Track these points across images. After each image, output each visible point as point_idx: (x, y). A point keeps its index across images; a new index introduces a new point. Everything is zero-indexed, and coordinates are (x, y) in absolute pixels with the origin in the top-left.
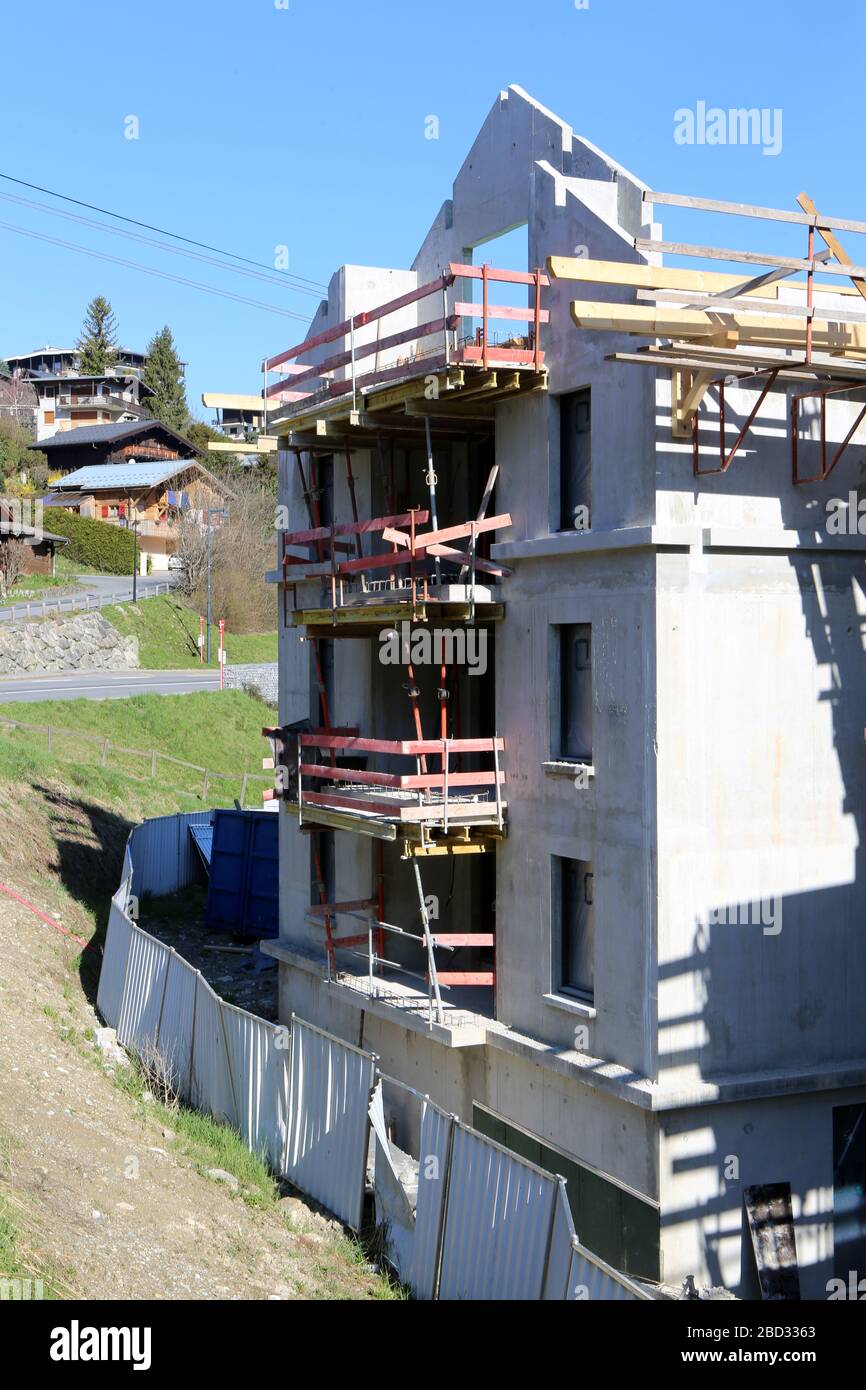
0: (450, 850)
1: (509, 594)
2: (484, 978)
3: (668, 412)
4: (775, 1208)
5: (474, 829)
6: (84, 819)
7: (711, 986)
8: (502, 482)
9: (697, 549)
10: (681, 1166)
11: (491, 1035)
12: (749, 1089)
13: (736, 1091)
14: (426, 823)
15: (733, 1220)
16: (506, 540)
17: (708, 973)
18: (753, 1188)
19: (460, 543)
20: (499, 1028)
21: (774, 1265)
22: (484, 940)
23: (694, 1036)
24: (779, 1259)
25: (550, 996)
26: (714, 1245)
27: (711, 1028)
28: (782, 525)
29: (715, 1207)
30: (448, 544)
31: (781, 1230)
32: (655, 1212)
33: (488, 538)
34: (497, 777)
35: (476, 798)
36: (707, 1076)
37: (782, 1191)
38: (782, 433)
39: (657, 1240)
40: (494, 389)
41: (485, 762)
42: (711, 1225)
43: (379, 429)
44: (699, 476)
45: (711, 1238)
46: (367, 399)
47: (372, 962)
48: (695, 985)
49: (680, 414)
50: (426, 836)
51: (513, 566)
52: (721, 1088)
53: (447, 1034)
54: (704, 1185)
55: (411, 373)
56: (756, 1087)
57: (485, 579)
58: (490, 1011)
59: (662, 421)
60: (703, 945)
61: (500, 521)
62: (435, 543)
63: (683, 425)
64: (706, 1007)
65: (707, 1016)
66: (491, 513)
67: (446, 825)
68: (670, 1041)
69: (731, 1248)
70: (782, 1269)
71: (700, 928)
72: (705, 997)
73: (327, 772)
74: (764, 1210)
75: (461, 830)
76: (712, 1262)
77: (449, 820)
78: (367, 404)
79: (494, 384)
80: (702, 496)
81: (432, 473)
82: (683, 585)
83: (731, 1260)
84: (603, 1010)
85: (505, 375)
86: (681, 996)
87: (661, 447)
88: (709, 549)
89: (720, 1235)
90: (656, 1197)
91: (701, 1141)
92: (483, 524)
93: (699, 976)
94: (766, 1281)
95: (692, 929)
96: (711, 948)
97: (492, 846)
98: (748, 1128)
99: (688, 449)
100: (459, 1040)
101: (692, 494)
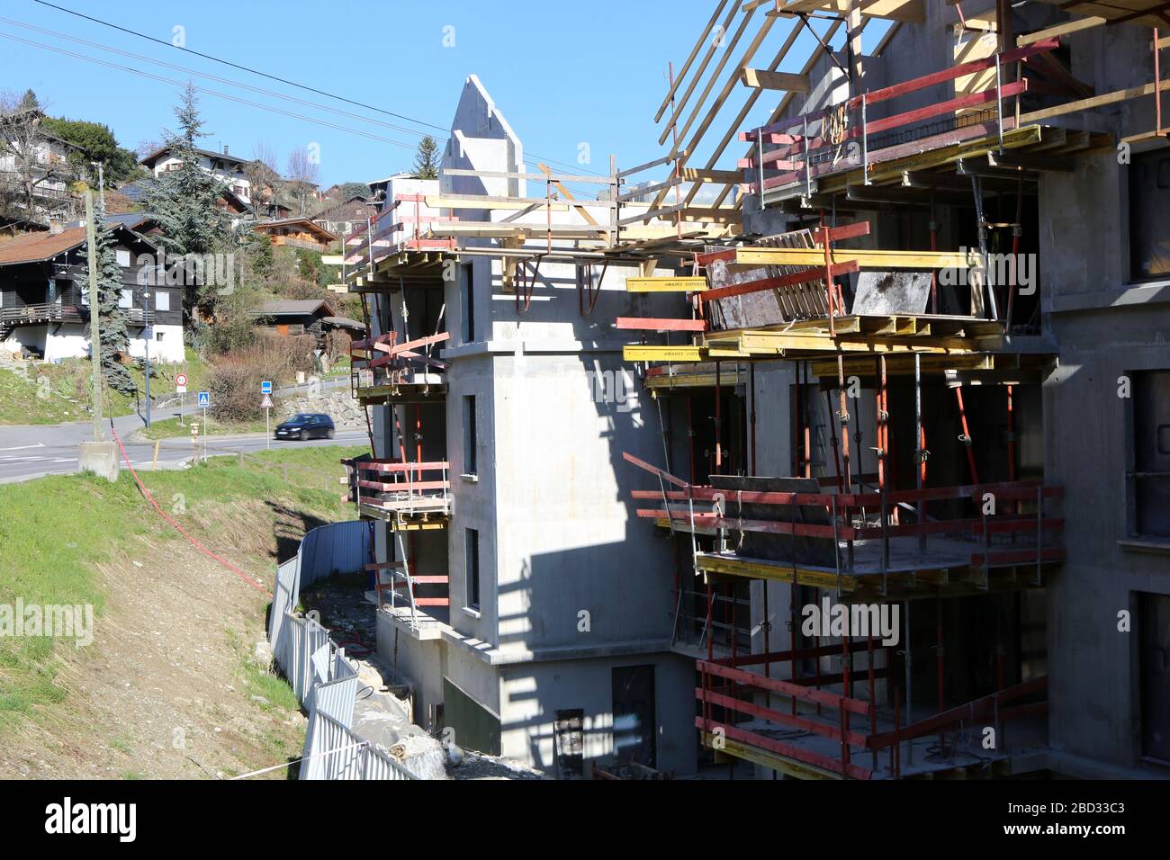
0: (421, 527)
1: (451, 379)
2: (443, 602)
3: (499, 278)
4: (575, 723)
5: (429, 514)
6: (300, 524)
7: (533, 598)
8: (447, 315)
9: (519, 353)
10: (514, 698)
11: (443, 634)
12: (551, 655)
13: (544, 655)
14: (401, 511)
15: (548, 729)
16: (449, 347)
17: (530, 591)
18: (559, 711)
19: (421, 350)
20: (449, 630)
21: (569, 753)
22: (443, 579)
23: (523, 625)
24: (572, 750)
25: (466, 609)
26: (536, 742)
27: (532, 621)
28: (574, 338)
29: (536, 721)
30: (411, 350)
31: (575, 735)
32: (498, 722)
33: (441, 345)
34: (445, 484)
35: (434, 496)
36: (529, 647)
37: (580, 714)
38: (574, 286)
39: (500, 738)
40: (427, 263)
41: (436, 475)
42: (534, 731)
43: (386, 283)
44: (519, 312)
45: (533, 738)
46: (377, 266)
47: (393, 596)
48: (522, 596)
49: (505, 279)
50: (400, 519)
51: (450, 362)
52: (534, 653)
53: (417, 632)
54: (531, 709)
55: (389, 253)
56: (557, 654)
57: (434, 370)
58: (446, 620)
59: (496, 283)
60: (527, 575)
61: (444, 336)
62: (405, 350)
63: (508, 285)
64: (529, 609)
65: (530, 614)
66: (442, 331)
67: (412, 512)
68: (505, 628)
69: (546, 745)
70: (573, 755)
71: (525, 566)
72: (529, 604)
73: (368, 484)
74: (565, 724)
75: (422, 515)
76: (535, 752)
77: (415, 509)
78: (377, 269)
79: (426, 260)
80: (522, 324)
81: (405, 309)
82: (511, 374)
83: (547, 752)
84: (482, 614)
85: (433, 255)
86: (513, 603)
87: (495, 297)
88: (527, 353)
89: (540, 737)
90: (499, 714)
91: (528, 684)
92: (437, 338)
93: (525, 592)
94: (562, 761)
95: (520, 565)
96: (531, 577)
97: (446, 524)
98: (556, 677)
99: (513, 298)
100: (424, 636)
101: (516, 323)
